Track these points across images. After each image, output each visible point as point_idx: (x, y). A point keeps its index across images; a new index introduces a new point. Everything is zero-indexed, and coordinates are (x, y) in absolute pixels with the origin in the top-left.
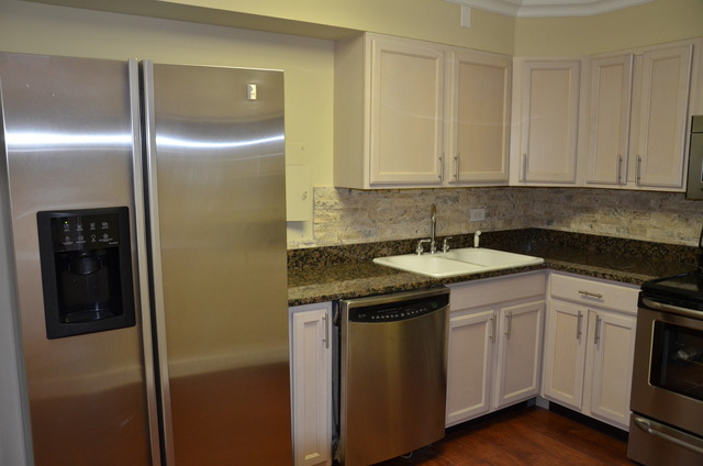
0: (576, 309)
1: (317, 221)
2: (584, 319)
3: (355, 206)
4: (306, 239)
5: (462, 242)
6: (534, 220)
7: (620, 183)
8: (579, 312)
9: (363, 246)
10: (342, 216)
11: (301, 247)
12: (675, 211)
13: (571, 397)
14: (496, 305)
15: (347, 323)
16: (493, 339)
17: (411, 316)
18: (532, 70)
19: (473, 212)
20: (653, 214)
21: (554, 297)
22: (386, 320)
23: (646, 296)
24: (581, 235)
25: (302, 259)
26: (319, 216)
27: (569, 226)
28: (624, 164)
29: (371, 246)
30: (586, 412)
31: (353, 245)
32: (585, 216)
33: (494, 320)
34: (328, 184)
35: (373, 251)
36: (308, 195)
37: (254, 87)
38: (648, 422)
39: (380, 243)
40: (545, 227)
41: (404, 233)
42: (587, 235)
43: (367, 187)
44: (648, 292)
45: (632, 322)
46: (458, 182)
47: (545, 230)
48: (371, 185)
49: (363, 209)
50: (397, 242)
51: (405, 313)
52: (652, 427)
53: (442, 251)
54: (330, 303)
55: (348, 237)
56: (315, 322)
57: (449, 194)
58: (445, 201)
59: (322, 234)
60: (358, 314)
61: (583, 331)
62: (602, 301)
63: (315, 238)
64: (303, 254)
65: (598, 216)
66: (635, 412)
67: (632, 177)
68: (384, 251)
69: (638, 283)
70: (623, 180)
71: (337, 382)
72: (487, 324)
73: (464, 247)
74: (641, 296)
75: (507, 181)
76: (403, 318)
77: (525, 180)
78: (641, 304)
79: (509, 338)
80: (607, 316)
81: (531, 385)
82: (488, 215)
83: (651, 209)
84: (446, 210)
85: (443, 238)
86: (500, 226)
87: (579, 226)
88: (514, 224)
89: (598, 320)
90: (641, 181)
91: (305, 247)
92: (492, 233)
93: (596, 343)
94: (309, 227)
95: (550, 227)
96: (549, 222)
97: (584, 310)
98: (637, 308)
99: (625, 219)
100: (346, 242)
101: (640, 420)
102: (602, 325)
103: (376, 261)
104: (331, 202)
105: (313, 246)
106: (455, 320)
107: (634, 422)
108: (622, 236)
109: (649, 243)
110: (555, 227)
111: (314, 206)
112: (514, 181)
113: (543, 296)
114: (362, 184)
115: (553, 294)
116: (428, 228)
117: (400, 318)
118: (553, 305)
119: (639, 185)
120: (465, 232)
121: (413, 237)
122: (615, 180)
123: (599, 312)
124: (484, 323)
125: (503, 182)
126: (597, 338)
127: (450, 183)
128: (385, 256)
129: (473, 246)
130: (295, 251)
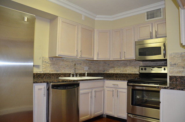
0: (112, 89)
1: (43, 66)
2: (114, 92)
3: (54, 63)
4: (40, 71)
5: (83, 75)
6: (100, 71)
7: (120, 59)
8: (113, 90)
9: (56, 74)
10: (50, 65)
11: (38, 73)
12: (133, 66)
13: (111, 113)
14: (92, 88)
15: (51, 89)
16: (91, 97)
17: (69, 89)
18: (99, 32)
19: (85, 68)
20: (128, 67)
21: (106, 87)
22: (62, 89)
23: (129, 83)
24: (112, 74)
25: (39, 76)
26: (44, 65)
27: (109, 72)
28: (121, 53)
29: (58, 74)
30: (116, 116)
31: (53, 74)
32: (112, 69)
33: (91, 92)
34: (47, 56)
35: (59, 76)
36: (41, 58)
37: (26, 18)
38: (131, 115)
39: (61, 74)
40: (103, 72)
41: (67, 72)
42: (113, 74)
43: (57, 56)
44: (129, 82)
45: (126, 91)
46: (81, 57)
47: (103, 73)
48: (58, 55)
49: (56, 64)
50: (65, 74)
51: (68, 88)
52: (132, 116)
53: (77, 77)
54: (46, 83)
55: (52, 71)
56: (41, 89)
57: (79, 62)
58: (78, 64)
59: (45, 70)
60: (54, 87)
61: (114, 95)
62: (118, 86)
63: (43, 71)
64: (39, 75)
65: (116, 69)
66: (128, 113)
67: (123, 57)
68: (62, 76)
69: (126, 80)
70: (121, 58)
71: (48, 107)
72: (90, 93)
73: (83, 76)
74: (128, 83)
75: (94, 59)
76: (67, 89)
77: (98, 59)
78: (128, 85)
79: (95, 97)
80: (120, 90)
81: (102, 111)
82: (89, 69)
83: (128, 66)
84: (78, 66)
85: (77, 73)
86: (92, 72)
87: (111, 71)
88: (95, 72)
89: (118, 91)
90: (125, 58)
91: (40, 73)
92: (90, 73)
93: (117, 97)
94: (41, 67)
95: (104, 72)
96: (104, 71)
97: (114, 89)
98: (127, 86)
99: (122, 69)
100: (51, 73)
101: (129, 115)
102: (119, 92)
103: (59, 78)
104: (47, 61)
105: (42, 73)
106: (81, 92)
107: (128, 116)
108: (121, 73)
109: (128, 74)
110: (105, 72)
111: (43, 61)
112: (95, 59)
113: (103, 87)
114: (56, 55)
115: (106, 86)
116: (74, 71)
117: (66, 89)
118: (106, 89)
119: (125, 59)
120: (83, 73)
121: (69, 73)
122: (119, 58)
123: (118, 89)
124: (89, 93)
125: (93, 59)
126: (118, 96)
127: (79, 57)
128: (62, 77)
129: (85, 76)
130: (37, 73)
